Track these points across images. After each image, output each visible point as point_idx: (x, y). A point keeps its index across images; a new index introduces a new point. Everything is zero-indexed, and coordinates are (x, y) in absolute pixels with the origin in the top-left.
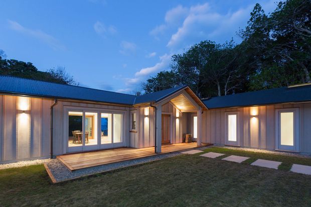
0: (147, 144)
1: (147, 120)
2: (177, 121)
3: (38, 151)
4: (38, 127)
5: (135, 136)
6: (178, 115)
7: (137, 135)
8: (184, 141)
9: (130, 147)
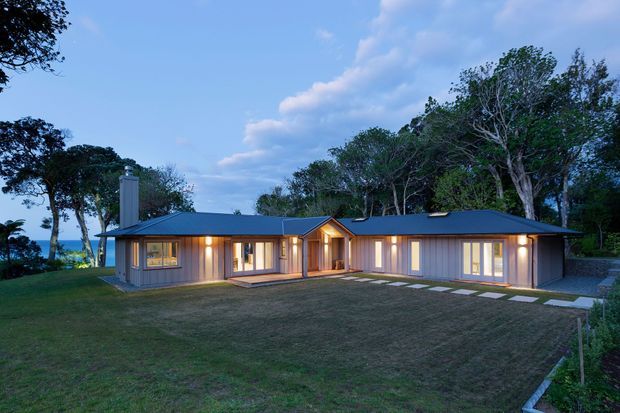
0: (295, 270)
1: (295, 248)
2: (326, 247)
3: (216, 275)
4: (216, 256)
5: (285, 263)
6: (326, 241)
7: (286, 262)
8: (334, 268)
9: (279, 273)
